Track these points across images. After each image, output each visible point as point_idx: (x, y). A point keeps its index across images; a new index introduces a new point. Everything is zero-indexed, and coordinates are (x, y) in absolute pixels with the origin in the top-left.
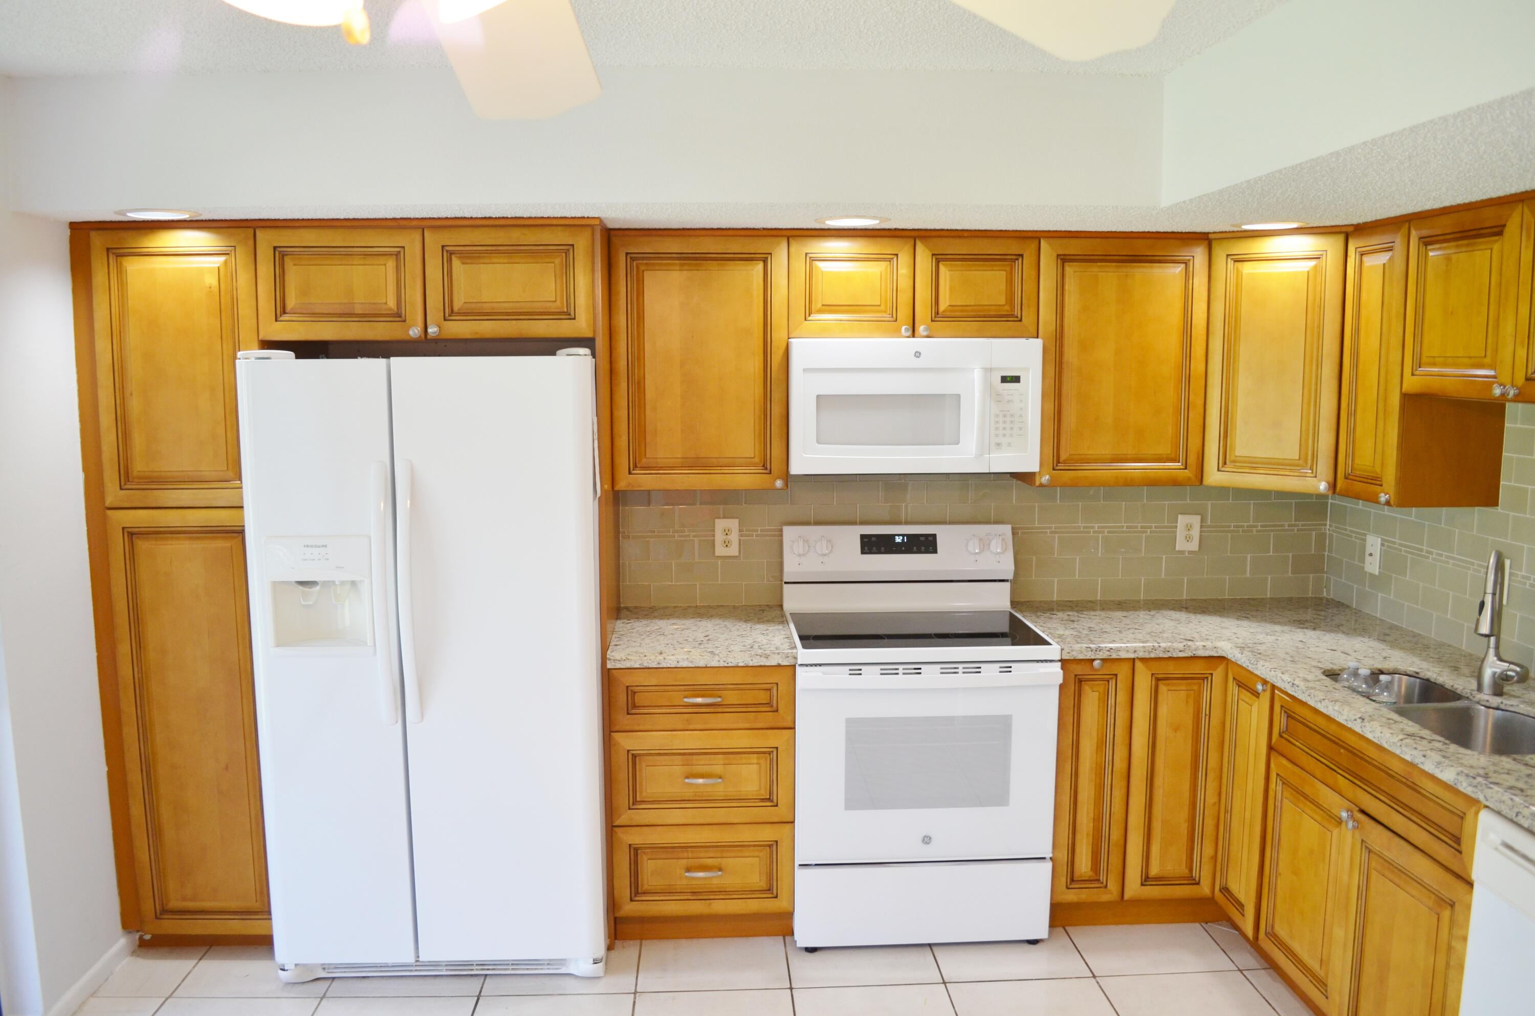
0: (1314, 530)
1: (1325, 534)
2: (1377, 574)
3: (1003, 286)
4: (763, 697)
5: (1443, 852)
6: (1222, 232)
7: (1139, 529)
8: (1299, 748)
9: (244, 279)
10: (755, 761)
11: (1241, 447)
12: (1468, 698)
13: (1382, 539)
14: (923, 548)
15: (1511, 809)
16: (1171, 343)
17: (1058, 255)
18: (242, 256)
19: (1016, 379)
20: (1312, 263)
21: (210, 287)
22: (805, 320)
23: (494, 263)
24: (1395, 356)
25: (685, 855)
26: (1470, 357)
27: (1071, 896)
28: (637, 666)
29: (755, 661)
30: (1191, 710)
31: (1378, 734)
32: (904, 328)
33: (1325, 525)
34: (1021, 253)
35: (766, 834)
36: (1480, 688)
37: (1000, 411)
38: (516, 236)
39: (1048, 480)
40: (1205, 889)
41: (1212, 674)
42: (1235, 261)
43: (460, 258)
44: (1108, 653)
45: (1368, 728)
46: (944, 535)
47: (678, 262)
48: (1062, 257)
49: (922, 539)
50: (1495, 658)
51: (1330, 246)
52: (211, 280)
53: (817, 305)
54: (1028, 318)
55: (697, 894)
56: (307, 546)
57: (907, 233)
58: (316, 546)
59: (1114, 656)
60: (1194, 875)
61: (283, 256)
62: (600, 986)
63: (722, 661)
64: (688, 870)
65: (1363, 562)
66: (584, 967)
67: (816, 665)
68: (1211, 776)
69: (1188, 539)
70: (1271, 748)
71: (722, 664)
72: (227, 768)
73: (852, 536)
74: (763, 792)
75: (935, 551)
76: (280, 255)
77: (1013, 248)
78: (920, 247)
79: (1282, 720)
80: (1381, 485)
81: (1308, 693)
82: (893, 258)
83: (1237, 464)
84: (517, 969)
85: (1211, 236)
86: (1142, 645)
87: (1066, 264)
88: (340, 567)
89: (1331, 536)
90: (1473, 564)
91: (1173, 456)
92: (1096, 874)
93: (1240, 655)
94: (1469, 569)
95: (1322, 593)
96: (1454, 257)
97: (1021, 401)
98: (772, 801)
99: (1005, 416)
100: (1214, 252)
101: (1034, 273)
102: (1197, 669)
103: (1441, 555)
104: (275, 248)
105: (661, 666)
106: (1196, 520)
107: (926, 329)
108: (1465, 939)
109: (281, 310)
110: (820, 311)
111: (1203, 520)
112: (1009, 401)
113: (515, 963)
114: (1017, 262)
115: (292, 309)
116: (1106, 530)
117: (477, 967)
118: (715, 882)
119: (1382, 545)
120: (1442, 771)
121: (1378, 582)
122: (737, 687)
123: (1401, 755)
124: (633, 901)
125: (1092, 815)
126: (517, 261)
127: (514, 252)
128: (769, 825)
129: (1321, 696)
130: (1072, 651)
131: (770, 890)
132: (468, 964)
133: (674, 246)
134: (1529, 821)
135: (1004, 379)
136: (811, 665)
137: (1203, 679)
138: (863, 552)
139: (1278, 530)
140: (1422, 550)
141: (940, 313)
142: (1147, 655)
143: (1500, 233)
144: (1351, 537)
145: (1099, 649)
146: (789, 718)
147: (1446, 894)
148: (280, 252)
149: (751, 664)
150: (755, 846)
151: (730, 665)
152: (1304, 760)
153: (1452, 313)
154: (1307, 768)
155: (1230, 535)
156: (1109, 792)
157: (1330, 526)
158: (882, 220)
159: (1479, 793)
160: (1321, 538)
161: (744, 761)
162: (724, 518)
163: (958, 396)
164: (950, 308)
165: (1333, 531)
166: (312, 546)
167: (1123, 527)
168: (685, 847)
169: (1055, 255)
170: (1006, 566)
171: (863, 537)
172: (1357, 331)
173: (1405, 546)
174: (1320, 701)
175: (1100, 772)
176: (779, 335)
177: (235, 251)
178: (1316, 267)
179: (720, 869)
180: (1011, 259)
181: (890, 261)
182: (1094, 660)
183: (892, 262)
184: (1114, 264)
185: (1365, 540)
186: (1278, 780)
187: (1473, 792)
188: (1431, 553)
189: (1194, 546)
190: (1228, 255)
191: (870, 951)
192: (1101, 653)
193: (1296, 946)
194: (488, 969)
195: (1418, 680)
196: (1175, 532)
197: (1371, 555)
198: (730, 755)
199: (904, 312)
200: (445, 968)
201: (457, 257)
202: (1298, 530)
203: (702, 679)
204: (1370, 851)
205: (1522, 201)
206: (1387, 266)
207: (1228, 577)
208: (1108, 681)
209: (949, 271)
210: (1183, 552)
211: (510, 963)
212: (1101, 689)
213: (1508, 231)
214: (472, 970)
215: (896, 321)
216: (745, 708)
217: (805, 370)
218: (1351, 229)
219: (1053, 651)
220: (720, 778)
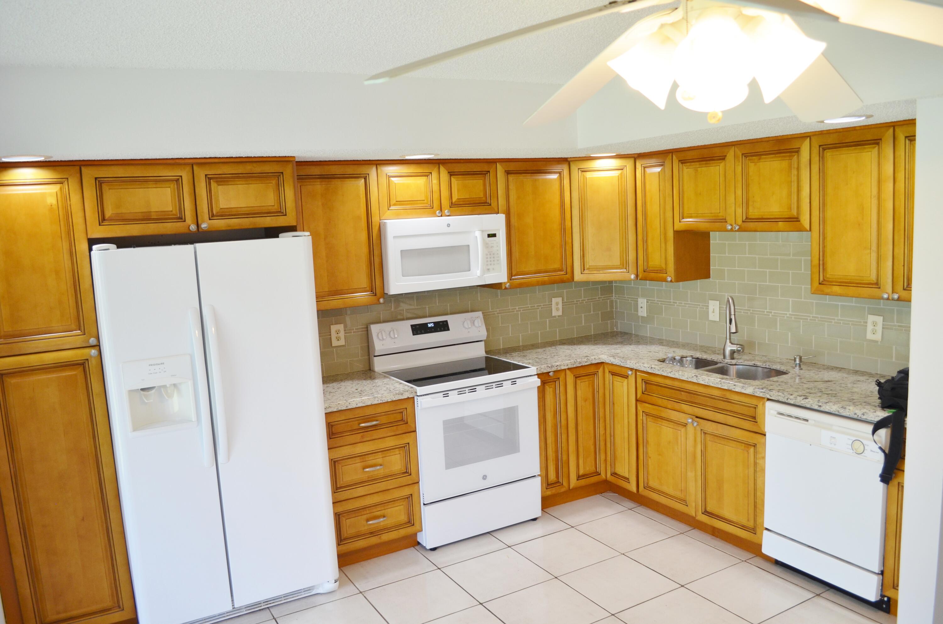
0: (609, 299)
1: (613, 300)
2: (646, 316)
3: (482, 188)
4: (399, 417)
5: (747, 425)
6: (574, 157)
7: (536, 307)
8: (656, 397)
9: (75, 199)
10: (398, 452)
11: (590, 261)
12: (721, 362)
13: (647, 300)
14: (442, 328)
15: (783, 398)
16: (556, 213)
17: (505, 171)
18: (73, 184)
19: (494, 235)
20: (620, 172)
21: (51, 206)
22: (388, 210)
23: (237, 184)
24: (669, 214)
25: (365, 512)
26: (712, 213)
27: (549, 493)
28: (335, 410)
29: (396, 397)
30: (591, 390)
31: (707, 380)
32: (438, 212)
33: (613, 296)
34: (489, 170)
35: (406, 492)
36: (724, 357)
37: (489, 252)
38: (248, 168)
39: (509, 285)
40: (603, 476)
41: (598, 371)
42: (582, 172)
43: (217, 182)
44: (556, 368)
45: (701, 379)
46: (451, 320)
47: (318, 180)
48: (507, 172)
49: (441, 323)
50: (730, 344)
51: (629, 164)
52: (52, 200)
53: (393, 202)
54: (494, 204)
55: (373, 533)
56: (151, 365)
57: (434, 161)
58: (157, 364)
59: (559, 369)
60: (598, 471)
61: (101, 183)
62: (338, 595)
63: (379, 400)
64: (368, 520)
65: (637, 311)
66: (330, 586)
67: (426, 395)
68: (602, 421)
69: (557, 309)
70: (637, 400)
71: (380, 402)
72: (83, 519)
73: (406, 326)
74: (403, 469)
75: (448, 329)
76: (99, 183)
77: (485, 167)
78: (442, 169)
79: (643, 386)
80: (666, 273)
81: (661, 370)
82: (429, 175)
83: (590, 270)
84: (287, 599)
85: (569, 160)
86: (569, 361)
87: (509, 175)
88: (174, 376)
89: (616, 302)
90: (699, 305)
91: (560, 268)
92: (558, 479)
93: (614, 360)
94: (697, 308)
95: (614, 329)
96: (699, 169)
97: (497, 246)
98: (408, 473)
99: (490, 254)
100: (571, 168)
101: (495, 181)
102: (592, 370)
103: (682, 303)
104: (96, 179)
105: (348, 408)
106: (559, 300)
107: (448, 212)
108: (764, 458)
109: (102, 219)
110: (395, 205)
111: (563, 300)
112: (492, 247)
113: (286, 596)
114: (487, 175)
115: (109, 217)
116: (522, 309)
117: (264, 604)
118: (382, 524)
119: (647, 302)
120: (745, 390)
121: (647, 320)
122: (387, 413)
123: (722, 387)
124: (340, 545)
125: (554, 450)
126: (251, 182)
127: (248, 177)
128: (407, 486)
129: (669, 370)
130: (541, 369)
131: (410, 522)
132: (259, 603)
133: (316, 171)
134: (794, 400)
135: (489, 236)
136: (424, 395)
137: (594, 374)
138: (414, 334)
139: (594, 301)
140: (671, 302)
141: (453, 203)
142: (572, 366)
143: (724, 159)
144: (628, 300)
145: (552, 366)
146: (413, 426)
147: (752, 441)
148: (99, 181)
149: (394, 399)
150: (401, 499)
151: (384, 401)
152: (660, 402)
153: (700, 194)
154: (662, 405)
155: (574, 305)
156: (560, 437)
157: (615, 296)
158: (435, 155)
159: (767, 394)
160: (612, 302)
161: (392, 454)
162: (335, 324)
163: (468, 246)
164: (458, 200)
165: (617, 298)
166: (154, 365)
167: (529, 307)
168: (364, 508)
169: (504, 171)
170: (482, 333)
171: (412, 326)
172: (644, 204)
173: (660, 301)
174: (670, 373)
175: (555, 427)
176: (375, 219)
177: (68, 181)
178: (621, 174)
179: (384, 517)
180: (484, 173)
181: (428, 176)
182: (550, 372)
183: (429, 177)
184: (529, 175)
185: (637, 301)
186: (644, 414)
187: (763, 395)
188: (676, 303)
189: (560, 313)
190: (578, 169)
191: (464, 542)
192: (553, 368)
193: (665, 489)
194: (270, 604)
195: (694, 359)
196: (552, 307)
197: (641, 307)
198: (385, 452)
199: (436, 203)
200: (244, 610)
201: (213, 181)
202: (602, 300)
203: (368, 412)
204: (705, 433)
205: (734, 145)
206: (660, 173)
207: (575, 327)
208: (556, 382)
209: (456, 180)
210: (555, 317)
211: (283, 596)
212: (553, 386)
213: (727, 158)
214: (261, 606)
215: (433, 208)
216: (391, 424)
217: (395, 237)
218: (636, 156)
219: (533, 370)
220: (381, 465)
